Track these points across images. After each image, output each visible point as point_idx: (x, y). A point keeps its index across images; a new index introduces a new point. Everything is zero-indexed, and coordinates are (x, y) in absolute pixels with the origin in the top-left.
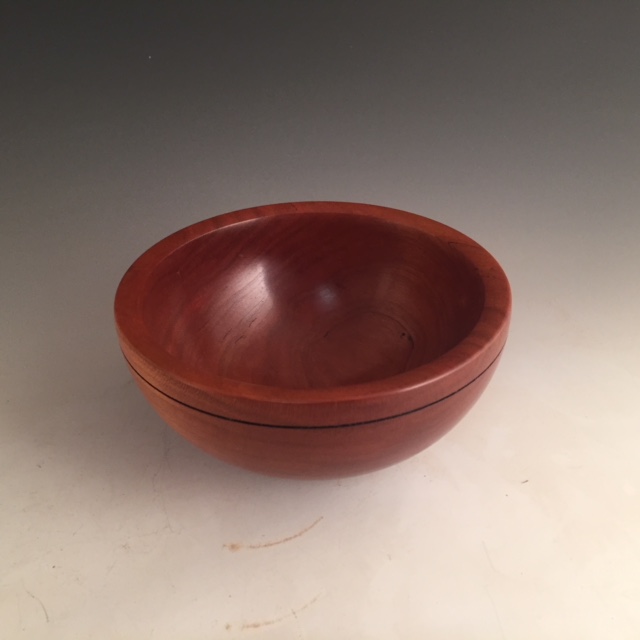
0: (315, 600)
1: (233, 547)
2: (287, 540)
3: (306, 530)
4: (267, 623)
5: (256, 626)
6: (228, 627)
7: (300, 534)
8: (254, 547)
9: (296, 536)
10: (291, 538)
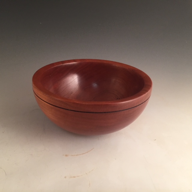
0: (93, 170)
1: (66, 155)
2: (83, 154)
3: (89, 151)
4: (78, 176)
5: (74, 177)
6: (65, 177)
7: (87, 152)
8: (73, 156)
9: (86, 153)
10: (84, 154)
